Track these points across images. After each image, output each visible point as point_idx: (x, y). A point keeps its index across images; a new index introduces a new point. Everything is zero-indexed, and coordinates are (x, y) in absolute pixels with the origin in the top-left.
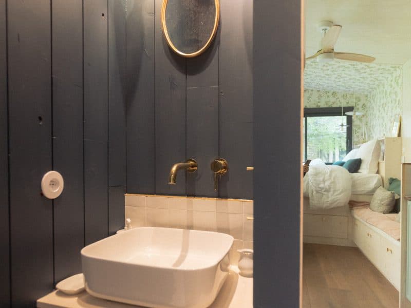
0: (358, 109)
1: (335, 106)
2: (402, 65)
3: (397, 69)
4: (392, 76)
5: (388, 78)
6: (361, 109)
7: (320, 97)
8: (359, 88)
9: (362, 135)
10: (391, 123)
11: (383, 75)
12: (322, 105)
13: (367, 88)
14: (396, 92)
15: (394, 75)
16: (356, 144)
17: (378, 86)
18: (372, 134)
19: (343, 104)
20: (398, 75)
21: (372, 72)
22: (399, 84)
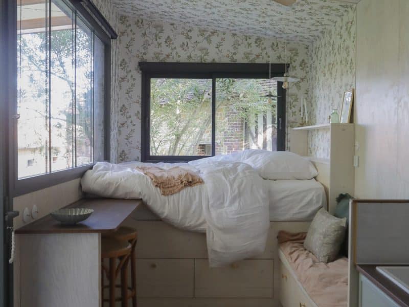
0: (294, 68)
1: (259, 61)
2: (357, 3)
3: (349, 9)
4: (342, 20)
5: (336, 22)
6: (298, 68)
7: (236, 45)
8: (295, 34)
9: (300, 111)
10: (340, 97)
11: (330, 17)
12: (240, 59)
13: (306, 35)
14: (347, 48)
15: (346, 19)
16: (292, 127)
17: (323, 33)
18: (314, 110)
19: (272, 59)
20: (351, 20)
21: (312, 11)
22: (352, 35)
